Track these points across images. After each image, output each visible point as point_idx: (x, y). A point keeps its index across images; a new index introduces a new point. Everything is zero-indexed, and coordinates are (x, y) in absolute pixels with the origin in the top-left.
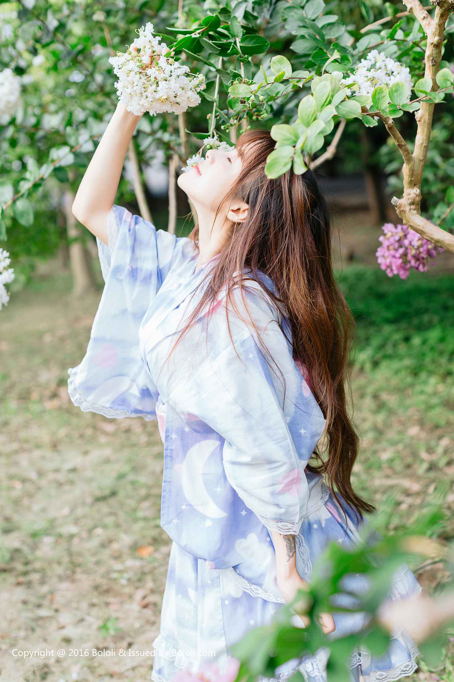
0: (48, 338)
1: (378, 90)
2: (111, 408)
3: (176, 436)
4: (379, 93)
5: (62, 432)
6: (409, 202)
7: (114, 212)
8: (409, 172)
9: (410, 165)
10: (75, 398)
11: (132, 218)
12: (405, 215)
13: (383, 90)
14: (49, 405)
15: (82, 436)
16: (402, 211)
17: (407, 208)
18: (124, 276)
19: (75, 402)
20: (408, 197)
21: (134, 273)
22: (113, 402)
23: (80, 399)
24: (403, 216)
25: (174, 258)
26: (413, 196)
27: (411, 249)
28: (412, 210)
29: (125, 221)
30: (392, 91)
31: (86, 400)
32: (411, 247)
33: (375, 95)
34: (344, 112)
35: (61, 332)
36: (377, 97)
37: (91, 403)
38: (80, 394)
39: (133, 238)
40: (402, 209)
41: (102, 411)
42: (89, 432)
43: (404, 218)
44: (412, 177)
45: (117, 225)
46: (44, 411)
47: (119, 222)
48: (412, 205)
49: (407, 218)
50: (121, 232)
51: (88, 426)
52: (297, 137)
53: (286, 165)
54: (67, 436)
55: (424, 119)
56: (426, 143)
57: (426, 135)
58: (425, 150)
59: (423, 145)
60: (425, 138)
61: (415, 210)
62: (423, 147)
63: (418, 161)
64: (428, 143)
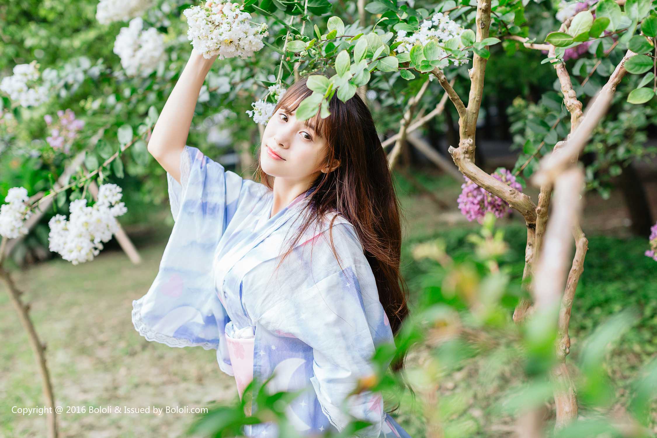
1: (416, 48)
2: (174, 337)
3: (264, 353)
4: (417, 51)
6: (464, 151)
7: (187, 151)
8: (463, 123)
9: (464, 117)
10: (141, 328)
11: (203, 157)
12: (460, 162)
13: (421, 48)
16: (457, 159)
17: (462, 157)
18: (196, 209)
19: (141, 331)
20: (463, 146)
21: (204, 207)
22: (177, 332)
23: (145, 329)
24: (458, 164)
25: (241, 196)
26: (467, 145)
28: (466, 159)
29: (197, 160)
30: (426, 49)
31: (150, 330)
33: (413, 52)
36: (415, 54)
37: (156, 332)
38: (145, 324)
39: (205, 176)
40: (457, 157)
41: (165, 340)
43: (459, 166)
44: (466, 129)
45: (190, 163)
47: (192, 161)
48: (466, 154)
49: (462, 165)
50: (193, 169)
53: (313, 110)
55: (476, 76)
56: (478, 98)
57: (478, 90)
58: (477, 104)
59: (476, 100)
60: (477, 93)
61: (468, 158)
62: (475, 102)
63: (471, 114)
64: (480, 98)
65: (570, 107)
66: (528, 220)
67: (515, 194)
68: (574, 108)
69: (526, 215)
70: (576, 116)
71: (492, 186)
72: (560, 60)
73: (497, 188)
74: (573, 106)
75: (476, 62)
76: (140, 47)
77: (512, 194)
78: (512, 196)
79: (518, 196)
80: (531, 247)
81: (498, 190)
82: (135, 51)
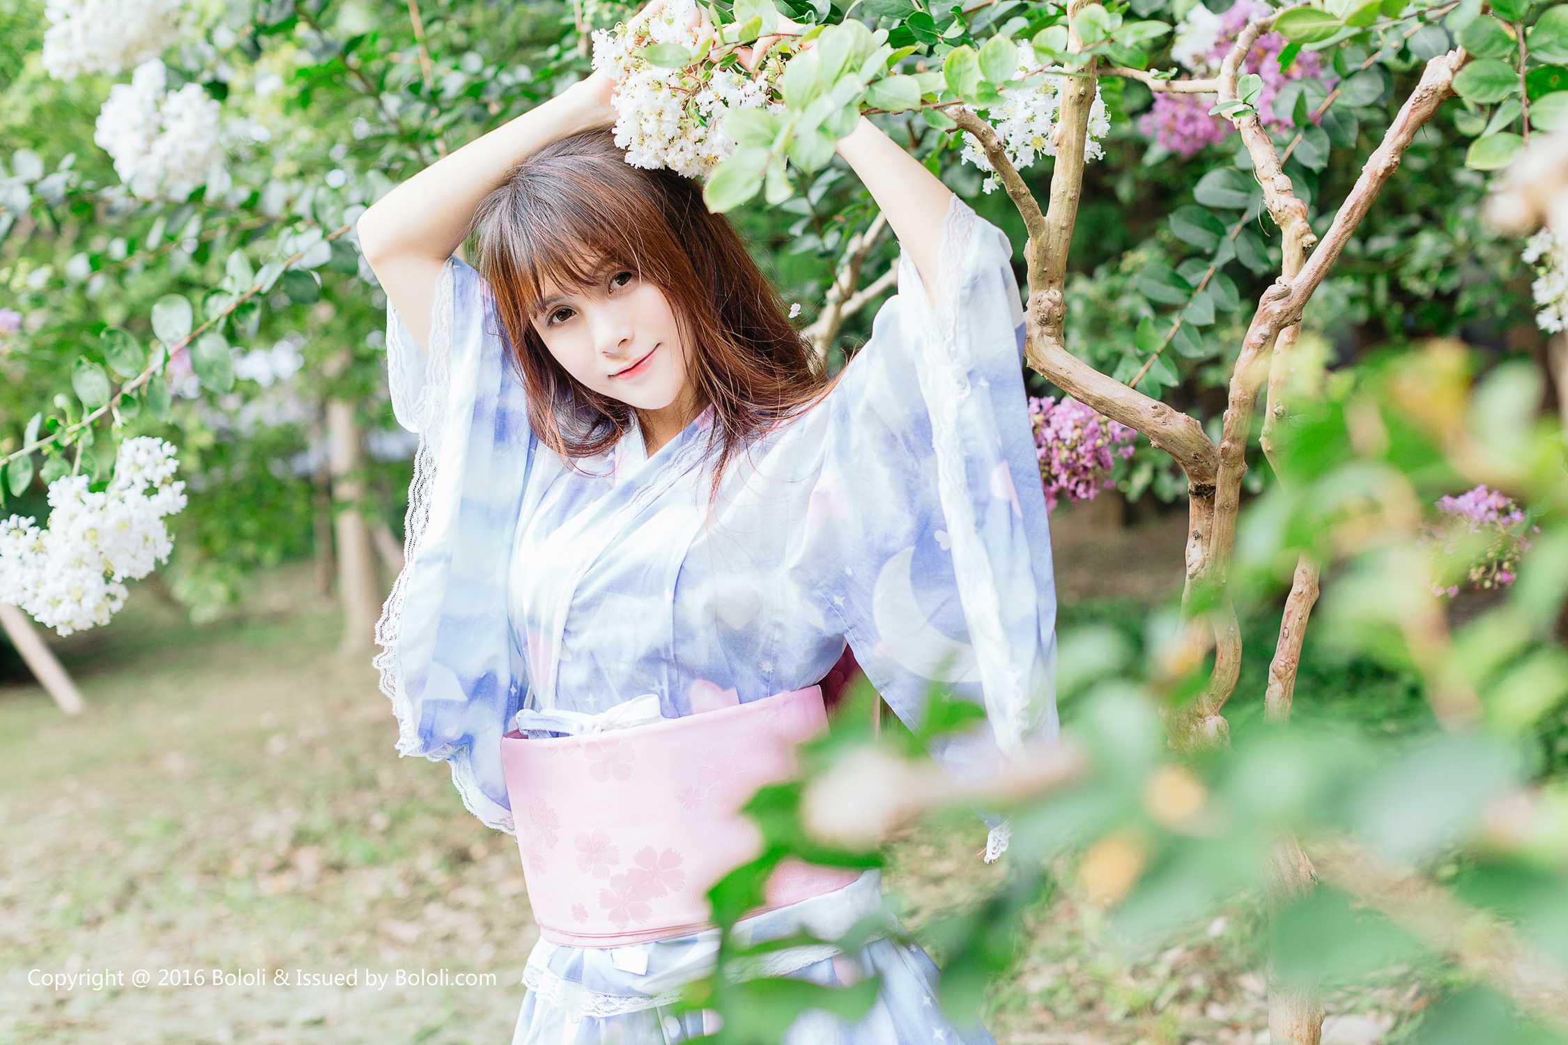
0: (276, 745)
1: (958, 56)
4: (959, 62)
5: (296, 942)
7: (453, 271)
8: (1038, 254)
9: (1039, 239)
12: (1030, 346)
13: (967, 57)
14: (271, 886)
15: (341, 950)
20: (1037, 308)
26: (1046, 305)
27: (1059, 449)
30: (985, 56)
32: (1060, 444)
33: (951, 64)
34: (885, 100)
35: (306, 732)
36: (954, 70)
42: (360, 940)
43: (1028, 354)
44: (1044, 265)
46: (258, 899)
48: (1043, 325)
49: (1036, 352)
51: (356, 929)
52: (775, 131)
53: (748, 184)
54: (306, 949)
55: (1068, 142)
56: (1072, 191)
57: (1073, 175)
58: (1071, 206)
59: (1067, 196)
60: (1070, 181)
61: (1050, 335)
62: (1066, 202)
63: (1056, 230)
64: (1077, 191)
65: (1280, 214)
66: (1193, 476)
67: (1165, 415)
68: (1289, 216)
69: (1191, 464)
70: (1293, 234)
71: (1109, 398)
72: (1252, 106)
73: (1120, 403)
74: (1287, 210)
75: (1067, 106)
76: (162, 130)
77: (1159, 415)
78: (1157, 419)
79: (1172, 420)
80: (1199, 542)
81: (1124, 406)
82: (150, 139)
